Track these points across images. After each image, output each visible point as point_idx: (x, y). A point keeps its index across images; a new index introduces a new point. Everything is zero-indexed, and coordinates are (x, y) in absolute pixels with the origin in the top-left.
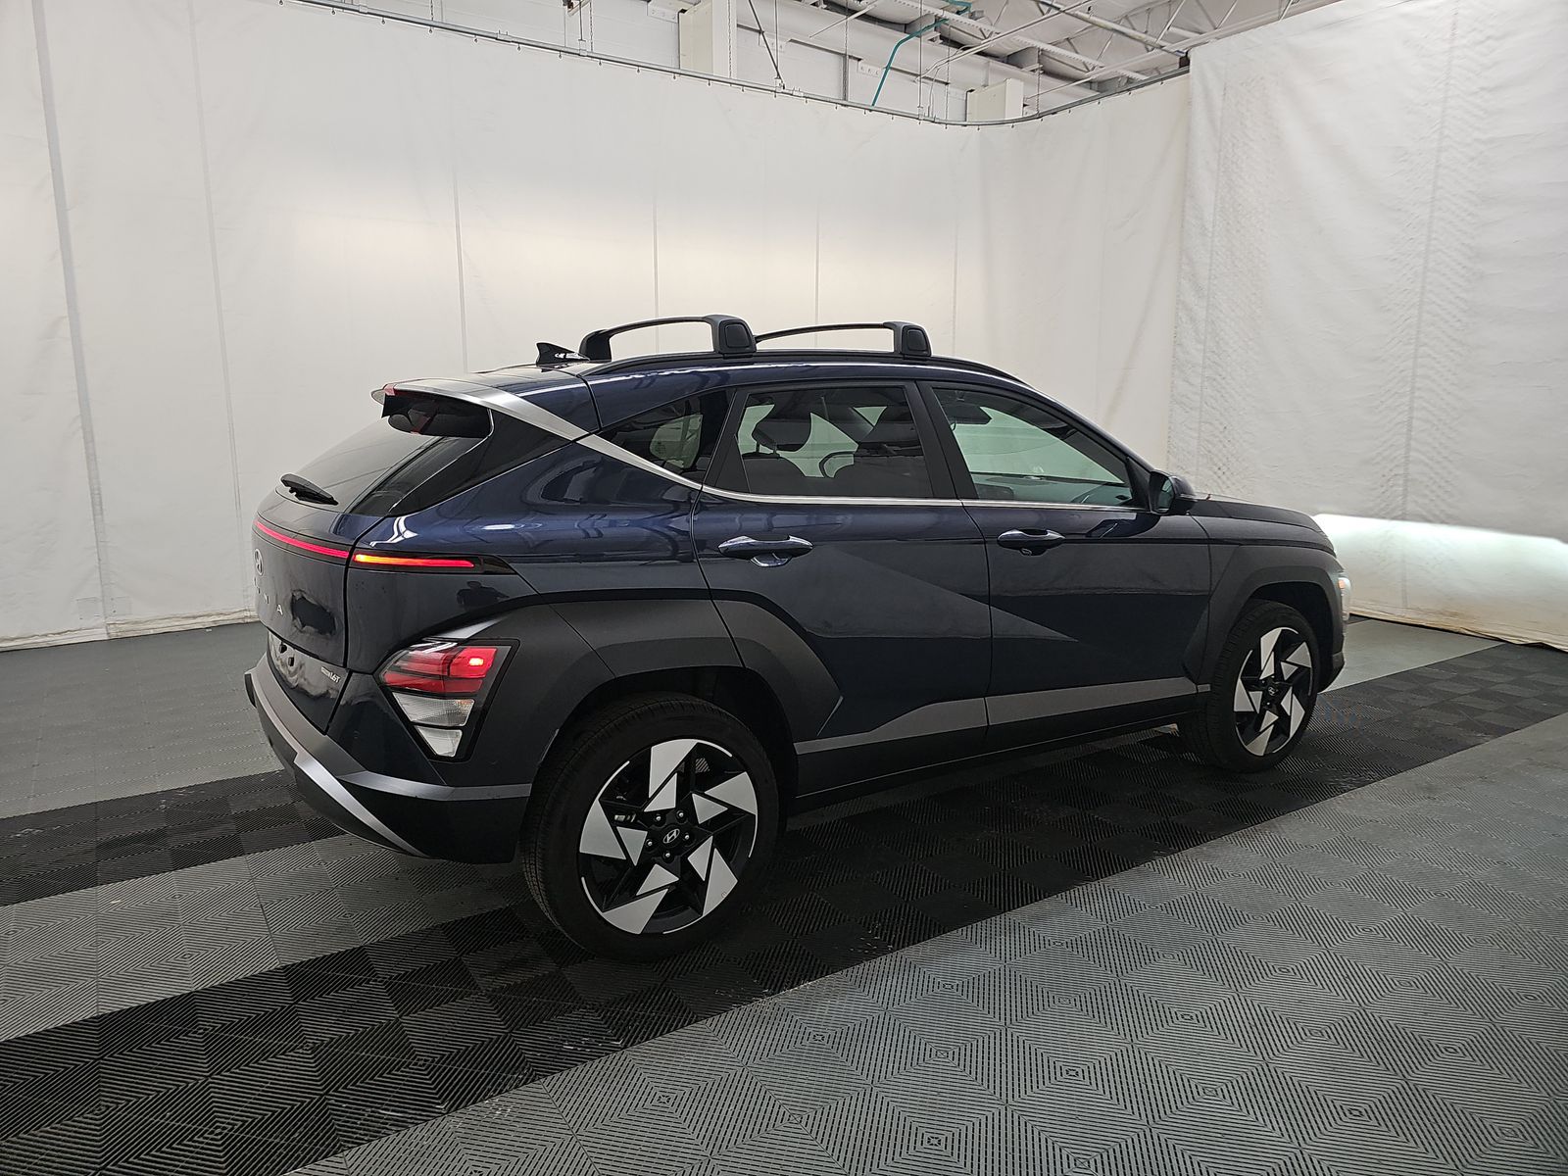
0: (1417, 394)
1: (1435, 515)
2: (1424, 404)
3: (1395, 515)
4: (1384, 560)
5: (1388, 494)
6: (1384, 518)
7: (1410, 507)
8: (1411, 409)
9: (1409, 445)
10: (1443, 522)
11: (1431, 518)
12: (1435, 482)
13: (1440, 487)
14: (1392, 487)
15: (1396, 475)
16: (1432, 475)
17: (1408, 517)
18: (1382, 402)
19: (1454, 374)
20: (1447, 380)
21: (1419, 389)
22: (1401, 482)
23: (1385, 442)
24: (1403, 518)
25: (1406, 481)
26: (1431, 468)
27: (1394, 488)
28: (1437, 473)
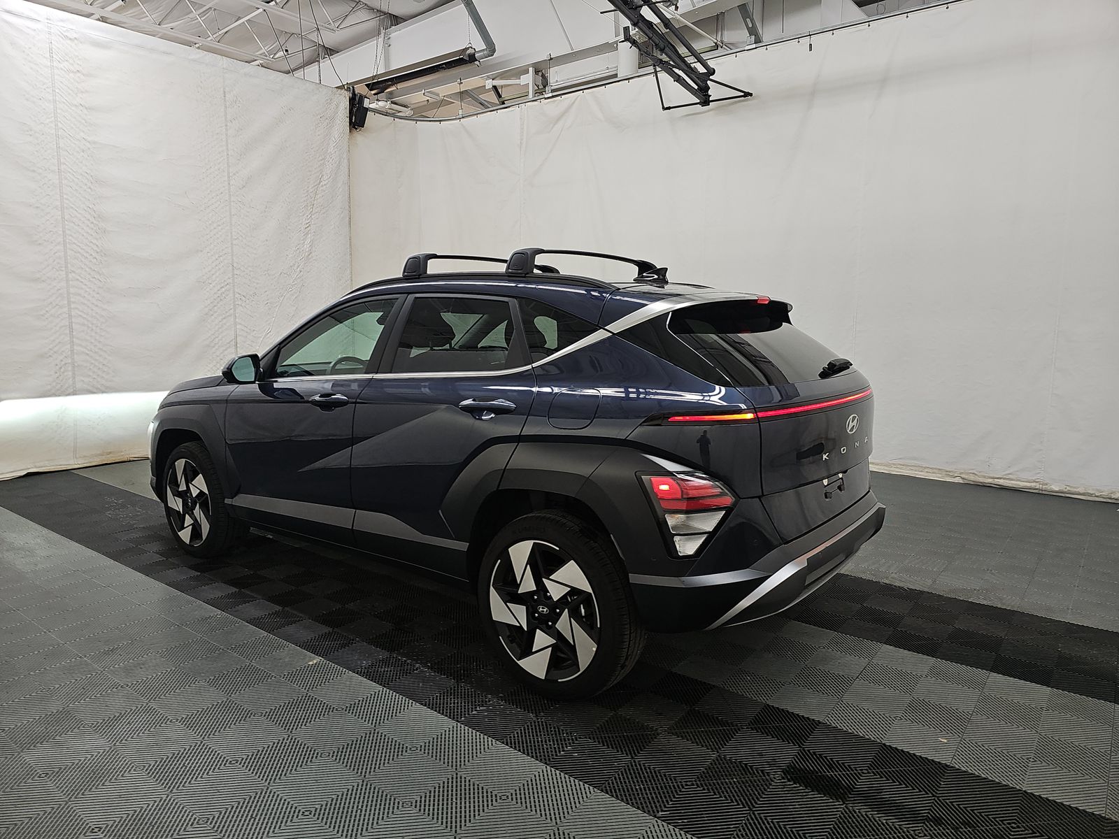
0: (73, 306)
1: (97, 388)
2: (80, 313)
3: (68, 392)
4: (61, 427)
5: (61, 378)
6: (59, 396)
7: (79, 385)
8: (70, 316)
9: (73, 342)
10: (103, 392)
11: (95, 391)
12: (95, 366)
13: (99, 369)
14: (63, 372)
15: (66, 364)
16: (93, 362)
17: (77, 392)
18: (47, 311)
19: (98, 293)
20: (93, 297)
21: (74, 303)
22: (70, 368)
23: (54, 341)
24: (74, 393)
25: (74, 367)
26: (91, 357)
27: (66, 374)
28: (96, 360)
